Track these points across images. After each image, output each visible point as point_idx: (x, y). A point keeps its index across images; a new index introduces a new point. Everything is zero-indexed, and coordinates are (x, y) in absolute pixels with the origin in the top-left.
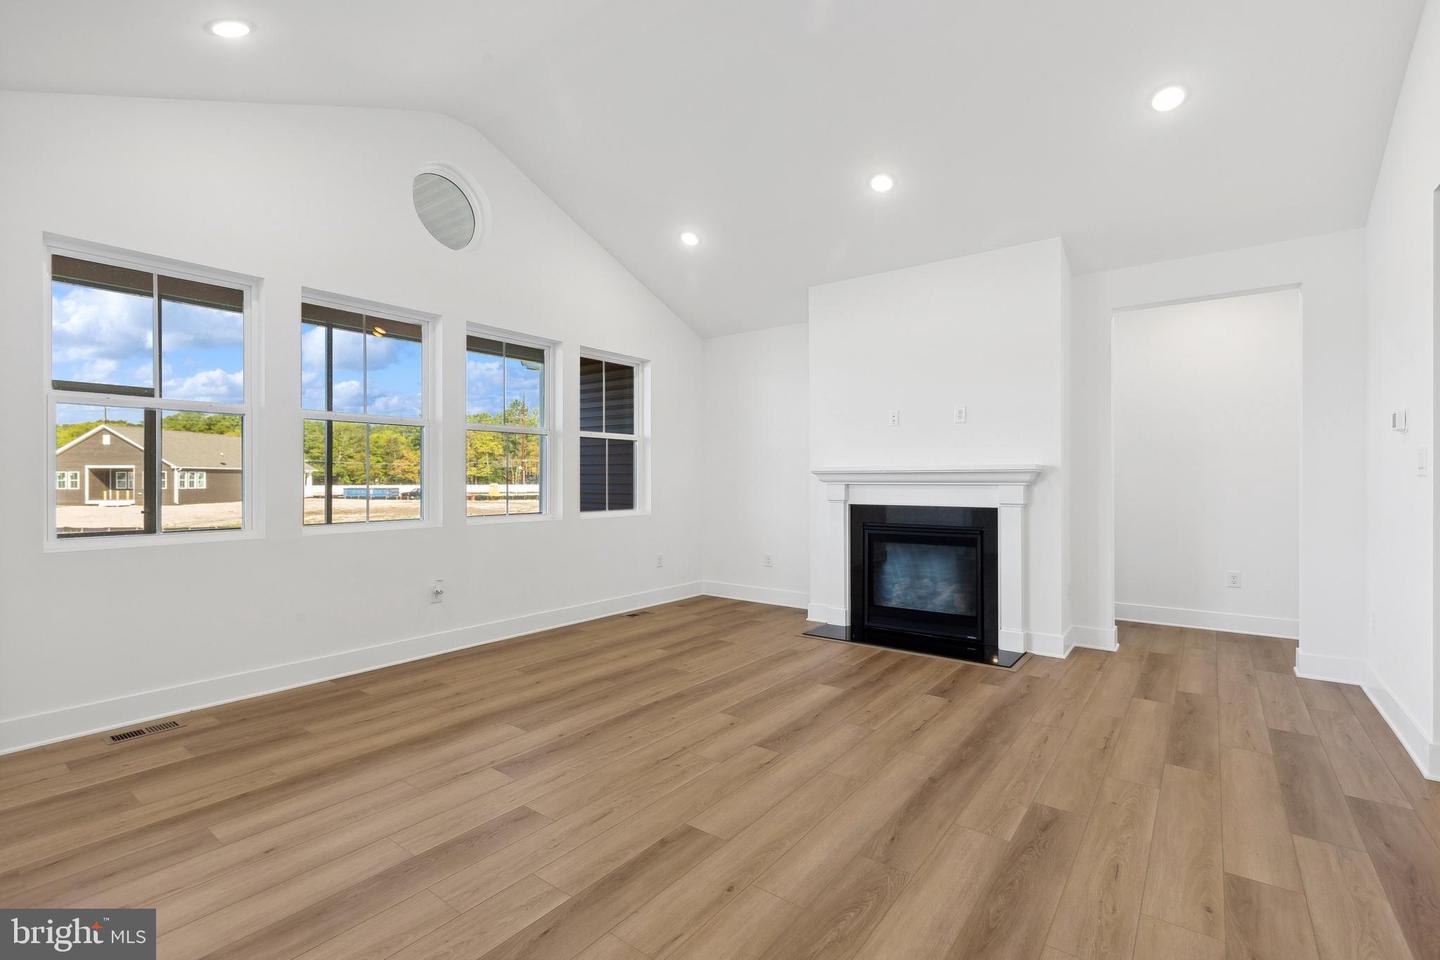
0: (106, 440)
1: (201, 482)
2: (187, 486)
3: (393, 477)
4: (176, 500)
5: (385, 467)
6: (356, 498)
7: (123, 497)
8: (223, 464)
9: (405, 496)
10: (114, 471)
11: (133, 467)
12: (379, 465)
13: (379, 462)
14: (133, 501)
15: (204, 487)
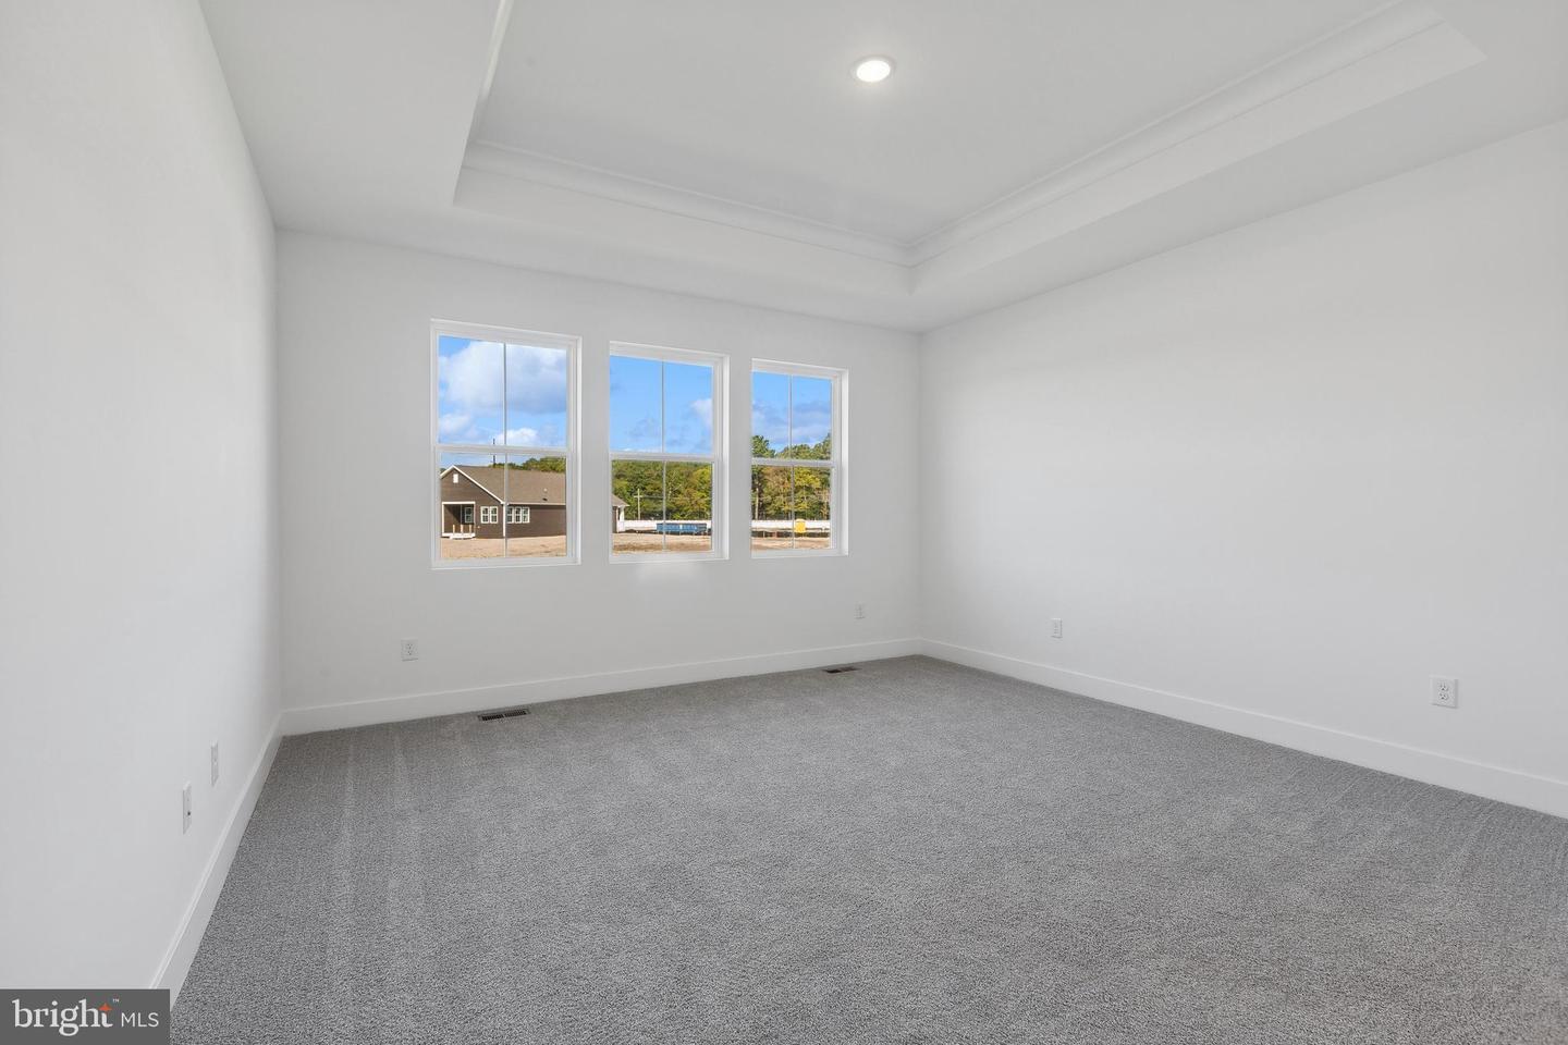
0: (456, 479)
1: (525, 518)
2: (513, 521)
3: (702, 511)
4: (505, 533)
6: (666, 533)
7: (466, 531)
8: (545, 500)
10: (464, 506)
11: (474, 503)
14: (474, 535)
15: (528, 521)
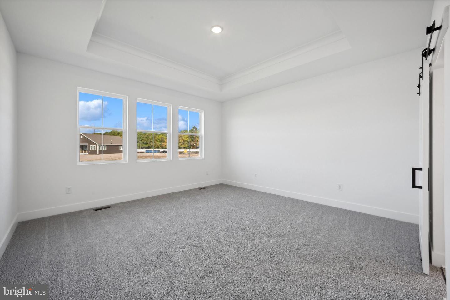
0: (82, 137)
1: (105, 149)
2: (101, 150)
3: (163, 147)
4: (98, 153)
5: (160, 144)
6: (148, 153)
7: (85, 152)
8: (111, 143)
9: (161, 152)
10: (85, 145)
11: (87, 144)
12: (159, 144)
13: (159, 143)
14: (87, 153)
15: (106, 150)
